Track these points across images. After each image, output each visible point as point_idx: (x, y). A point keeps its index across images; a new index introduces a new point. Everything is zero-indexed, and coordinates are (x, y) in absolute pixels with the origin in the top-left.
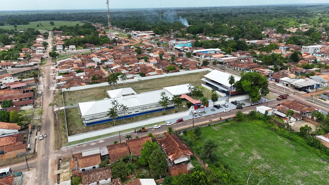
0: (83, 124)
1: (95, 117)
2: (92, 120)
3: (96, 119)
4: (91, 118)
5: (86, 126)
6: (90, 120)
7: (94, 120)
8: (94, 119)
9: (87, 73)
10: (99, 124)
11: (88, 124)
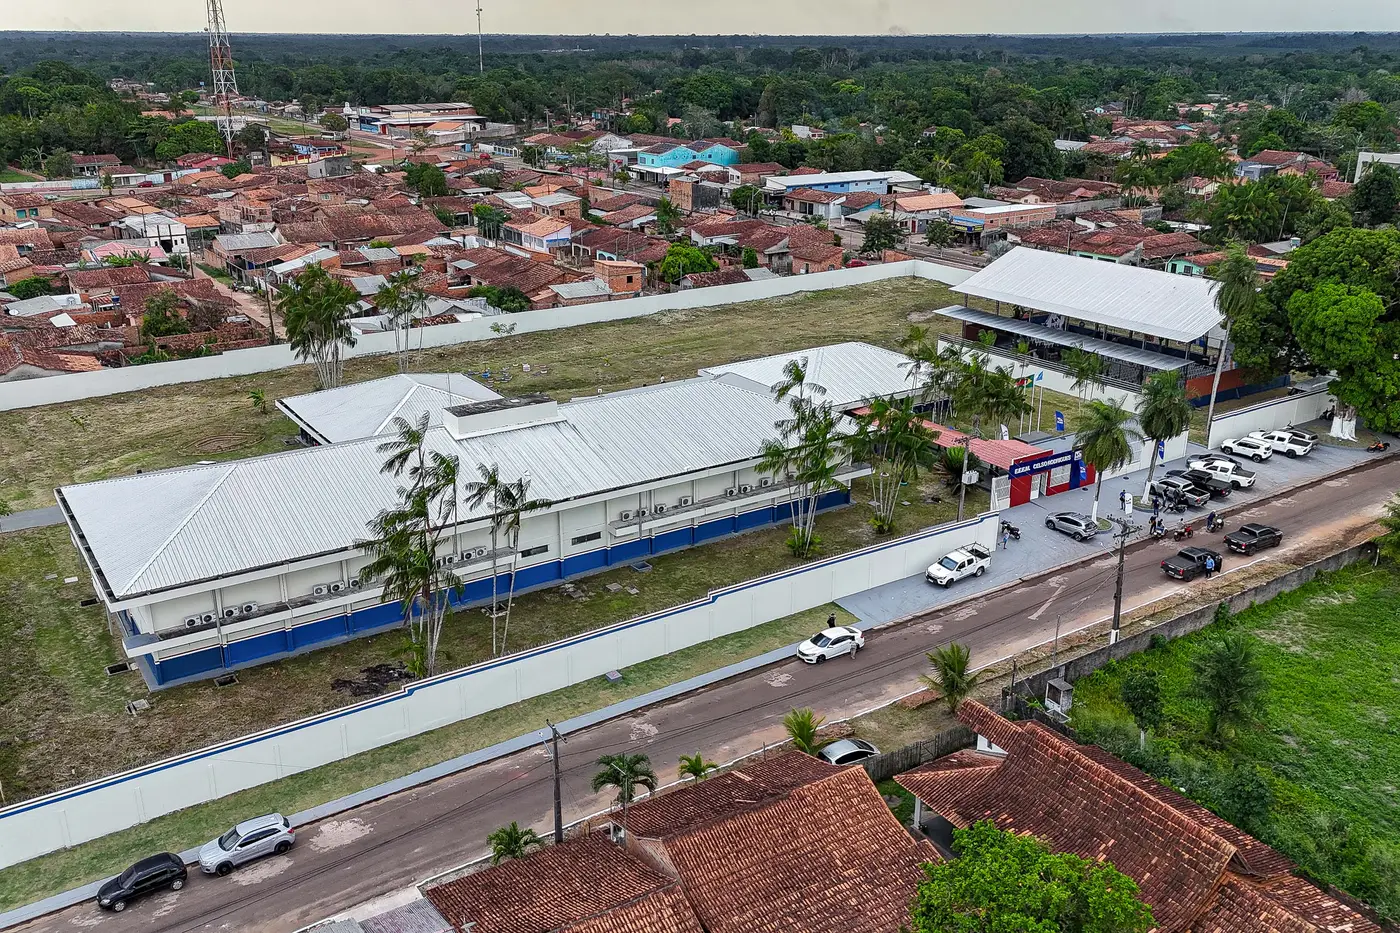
0: (124, 667)
1: (234, 601)
2: (213, 633)
3: (247, 614)
4: (204, 607)
5: (153, 686)
6: (192, 628)
7: (226, 630)
8: (229, 618)
9: (96, 294)
10: (275, 664)
11: (167, 670)
